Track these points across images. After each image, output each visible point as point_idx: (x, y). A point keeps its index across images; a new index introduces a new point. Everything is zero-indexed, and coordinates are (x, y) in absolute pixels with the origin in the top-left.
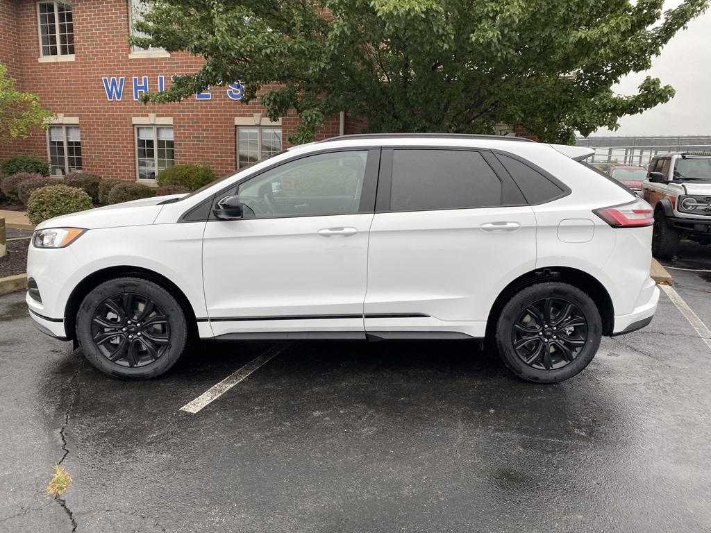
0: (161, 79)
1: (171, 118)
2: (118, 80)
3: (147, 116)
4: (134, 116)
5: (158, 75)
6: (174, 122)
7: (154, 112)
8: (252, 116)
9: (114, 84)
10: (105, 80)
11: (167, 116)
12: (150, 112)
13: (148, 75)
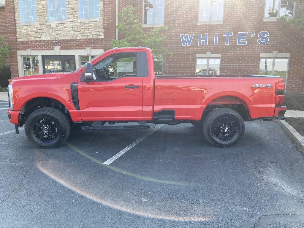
0: (216, 35)
1: (221, 54)
2: (189, 36)
3: (206, 53)
4: (197, 53)
5: (214, 33)
6: (221, 56)
7: (210, 51)
8: (272, 52)
9: (187, 37)
10: (182, 36)
11: (218, 53)
12: (208, 51)
13: (209, 33)
